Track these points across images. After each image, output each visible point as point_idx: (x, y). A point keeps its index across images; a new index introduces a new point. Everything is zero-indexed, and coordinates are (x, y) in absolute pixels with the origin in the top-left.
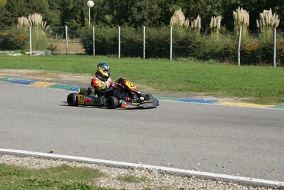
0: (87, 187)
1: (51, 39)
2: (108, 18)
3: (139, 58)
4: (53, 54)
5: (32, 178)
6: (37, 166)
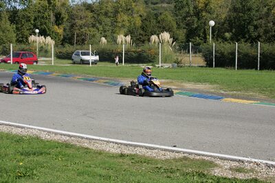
0: (204, 174)
1: (178, 54)
2: (227, 35)
3: (254, 70)
4: (178, 66)
5: (159, 166)
6: (163, 157)
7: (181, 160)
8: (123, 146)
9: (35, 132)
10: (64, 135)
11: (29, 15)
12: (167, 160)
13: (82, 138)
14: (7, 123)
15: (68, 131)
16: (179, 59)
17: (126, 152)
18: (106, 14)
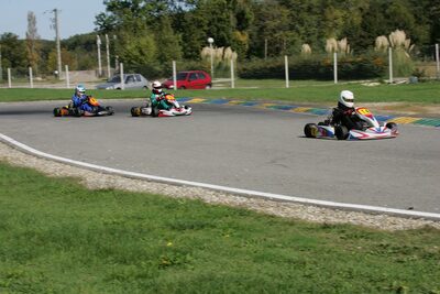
1: (419, 62)
4: (419, 81)
5: (384, 243)
6: (391, 227)
7: (420, 231)
8: (328, 210)
9: (197, 192)
10: (240, 195)
11: (200, 18)
12: (397, 233)
13: (266, 199)
14: (159, 178)
15: (246, 188)
16: (421, 70)
17: (333, 220)
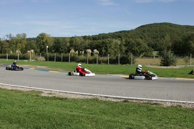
0: (38, 96)
2: (53, 51)
3: (60, 62)
4: (36, 61)
5: (24, 93)
8: (13, 87)
12: (27, 91)
16: (37, 58)
18: (13, 43)
